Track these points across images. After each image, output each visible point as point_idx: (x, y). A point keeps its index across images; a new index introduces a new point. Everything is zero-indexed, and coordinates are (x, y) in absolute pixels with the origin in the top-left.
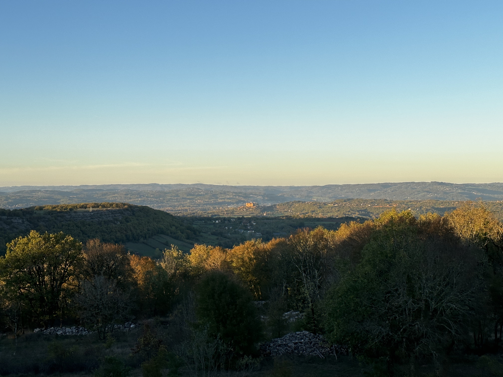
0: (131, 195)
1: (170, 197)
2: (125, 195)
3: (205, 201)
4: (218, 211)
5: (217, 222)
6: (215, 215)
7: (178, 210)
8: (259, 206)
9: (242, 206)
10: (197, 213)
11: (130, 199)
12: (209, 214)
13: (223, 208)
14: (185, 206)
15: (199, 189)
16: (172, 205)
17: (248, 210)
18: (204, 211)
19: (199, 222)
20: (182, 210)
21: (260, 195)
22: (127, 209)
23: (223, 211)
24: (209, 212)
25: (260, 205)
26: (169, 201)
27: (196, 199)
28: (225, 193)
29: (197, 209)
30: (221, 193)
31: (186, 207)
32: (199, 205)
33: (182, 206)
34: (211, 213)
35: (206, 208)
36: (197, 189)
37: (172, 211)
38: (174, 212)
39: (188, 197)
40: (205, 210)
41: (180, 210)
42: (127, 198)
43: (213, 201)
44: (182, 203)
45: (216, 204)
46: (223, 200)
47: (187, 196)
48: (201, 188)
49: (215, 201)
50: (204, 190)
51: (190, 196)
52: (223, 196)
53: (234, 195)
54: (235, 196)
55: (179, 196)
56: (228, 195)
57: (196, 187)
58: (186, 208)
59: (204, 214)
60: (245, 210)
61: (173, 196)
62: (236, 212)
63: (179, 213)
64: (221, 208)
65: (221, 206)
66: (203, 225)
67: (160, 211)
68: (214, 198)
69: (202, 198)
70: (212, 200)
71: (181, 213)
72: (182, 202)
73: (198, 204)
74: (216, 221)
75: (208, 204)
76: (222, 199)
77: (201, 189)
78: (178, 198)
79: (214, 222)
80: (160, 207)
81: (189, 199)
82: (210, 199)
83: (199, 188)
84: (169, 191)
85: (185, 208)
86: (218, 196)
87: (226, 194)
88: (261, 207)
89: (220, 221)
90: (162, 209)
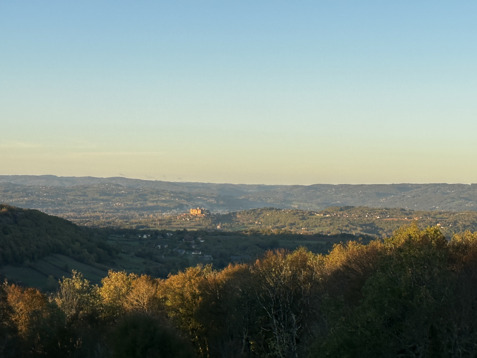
0: (14, 192)
1: (73, 197)
2: (4, 191)
3: (128, 204)
4: (146, 219)
5: (145, 237)
6: (143, 227)
7: (84, 218)
8: (210, 214)
9: (185, 214)
10: (114, 222)
11: (11, 197)
12: (133, 224)
13: (155, 216)
14: (96, 211)
15: (118, 185)
16: (76, 209)
17: (193, 220)
18: (125, 220)
19: (117, 236)
20: (91, 217)
21: (212, 198)
22: (5, 214)
23: (155, 221)
24: (133, 221)
25: (212, 213)
26: (72, 203)
27: (114, 200)
28: (158, 193)
29: (115, 216)
30: (152, 193)
31: (98, 212)
32: (118, 210)
33: (91, 212)
34: (136, 223)
35: (128, 215)
36: (115, 185)
37: (76, 218)
38: (78, 220)
39: (101, 197)
40: (127, 218)
41: (87, 217)
42: (7, 196)
43: (140, 204)
44: (92, 206)
45: (143, 209)
46: (155, 203)
47: (100, 195)
48: (121, 184)
49: (142, 204)
50: (127, 187)
51: (105, 196)
52: (155, 198)
53: (172, 196)
54: (174, 197)
55: (87, 196)
56: (163, 195)
57: (114, 182)
58: (98, 214)
59: (125, 223)
60: (188, 220)
61: (78, 195)
62: (175, 223)
63: (87, 222)
64: (151, 216)
65: (152, 212)
66: (124, 241)
67: (56, 218)
68: (140, 199)
69: (123, 199)
70: (139, 202)
71: (89, 221)
72: (92, 204)
73: (116, 209)
74: (142, 236)
75: (132, 209)
76: (153, 202)
77: (121, 186)
78: (86, 198)
79: (140, 236)
80: (57, 211)
81: (103, 200)
82: (135, 201)
83: (119, 183)
84: (72, 187)
85: (96, 214)
86: (148, 197)
87: (160, 195)
88: (213, 216)
89: (149, 235)
90: (60, 215)
